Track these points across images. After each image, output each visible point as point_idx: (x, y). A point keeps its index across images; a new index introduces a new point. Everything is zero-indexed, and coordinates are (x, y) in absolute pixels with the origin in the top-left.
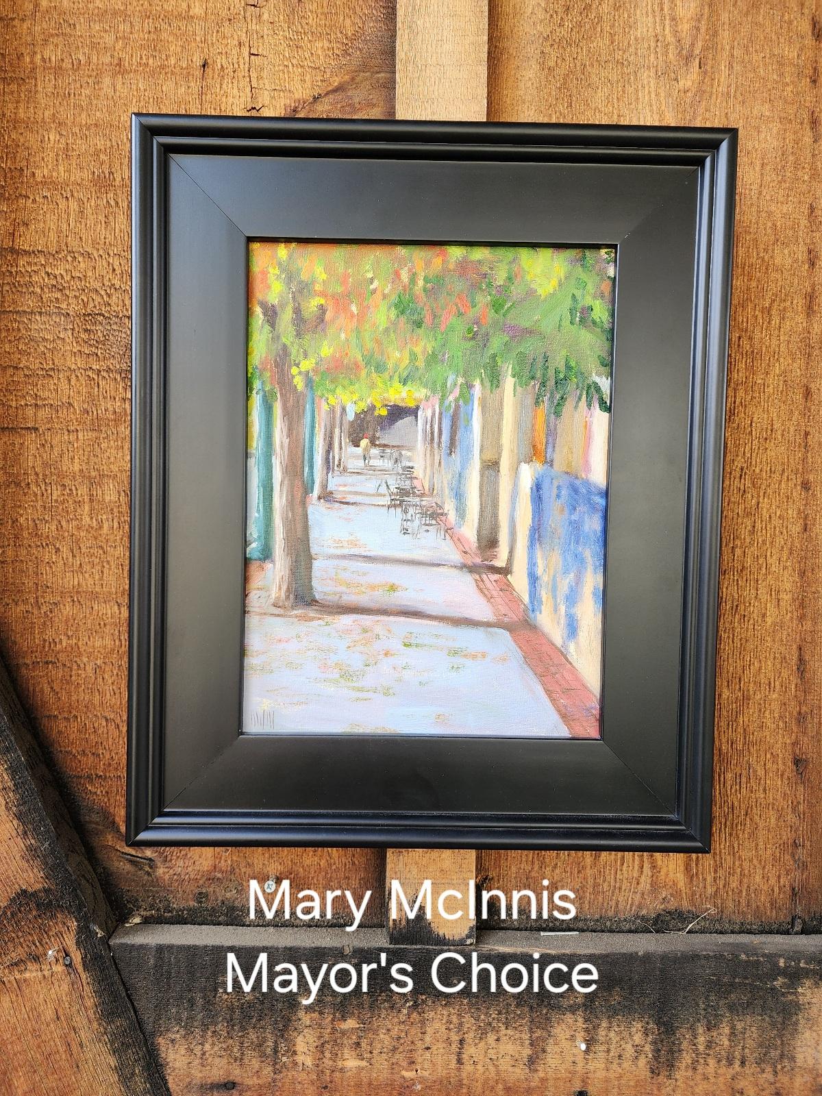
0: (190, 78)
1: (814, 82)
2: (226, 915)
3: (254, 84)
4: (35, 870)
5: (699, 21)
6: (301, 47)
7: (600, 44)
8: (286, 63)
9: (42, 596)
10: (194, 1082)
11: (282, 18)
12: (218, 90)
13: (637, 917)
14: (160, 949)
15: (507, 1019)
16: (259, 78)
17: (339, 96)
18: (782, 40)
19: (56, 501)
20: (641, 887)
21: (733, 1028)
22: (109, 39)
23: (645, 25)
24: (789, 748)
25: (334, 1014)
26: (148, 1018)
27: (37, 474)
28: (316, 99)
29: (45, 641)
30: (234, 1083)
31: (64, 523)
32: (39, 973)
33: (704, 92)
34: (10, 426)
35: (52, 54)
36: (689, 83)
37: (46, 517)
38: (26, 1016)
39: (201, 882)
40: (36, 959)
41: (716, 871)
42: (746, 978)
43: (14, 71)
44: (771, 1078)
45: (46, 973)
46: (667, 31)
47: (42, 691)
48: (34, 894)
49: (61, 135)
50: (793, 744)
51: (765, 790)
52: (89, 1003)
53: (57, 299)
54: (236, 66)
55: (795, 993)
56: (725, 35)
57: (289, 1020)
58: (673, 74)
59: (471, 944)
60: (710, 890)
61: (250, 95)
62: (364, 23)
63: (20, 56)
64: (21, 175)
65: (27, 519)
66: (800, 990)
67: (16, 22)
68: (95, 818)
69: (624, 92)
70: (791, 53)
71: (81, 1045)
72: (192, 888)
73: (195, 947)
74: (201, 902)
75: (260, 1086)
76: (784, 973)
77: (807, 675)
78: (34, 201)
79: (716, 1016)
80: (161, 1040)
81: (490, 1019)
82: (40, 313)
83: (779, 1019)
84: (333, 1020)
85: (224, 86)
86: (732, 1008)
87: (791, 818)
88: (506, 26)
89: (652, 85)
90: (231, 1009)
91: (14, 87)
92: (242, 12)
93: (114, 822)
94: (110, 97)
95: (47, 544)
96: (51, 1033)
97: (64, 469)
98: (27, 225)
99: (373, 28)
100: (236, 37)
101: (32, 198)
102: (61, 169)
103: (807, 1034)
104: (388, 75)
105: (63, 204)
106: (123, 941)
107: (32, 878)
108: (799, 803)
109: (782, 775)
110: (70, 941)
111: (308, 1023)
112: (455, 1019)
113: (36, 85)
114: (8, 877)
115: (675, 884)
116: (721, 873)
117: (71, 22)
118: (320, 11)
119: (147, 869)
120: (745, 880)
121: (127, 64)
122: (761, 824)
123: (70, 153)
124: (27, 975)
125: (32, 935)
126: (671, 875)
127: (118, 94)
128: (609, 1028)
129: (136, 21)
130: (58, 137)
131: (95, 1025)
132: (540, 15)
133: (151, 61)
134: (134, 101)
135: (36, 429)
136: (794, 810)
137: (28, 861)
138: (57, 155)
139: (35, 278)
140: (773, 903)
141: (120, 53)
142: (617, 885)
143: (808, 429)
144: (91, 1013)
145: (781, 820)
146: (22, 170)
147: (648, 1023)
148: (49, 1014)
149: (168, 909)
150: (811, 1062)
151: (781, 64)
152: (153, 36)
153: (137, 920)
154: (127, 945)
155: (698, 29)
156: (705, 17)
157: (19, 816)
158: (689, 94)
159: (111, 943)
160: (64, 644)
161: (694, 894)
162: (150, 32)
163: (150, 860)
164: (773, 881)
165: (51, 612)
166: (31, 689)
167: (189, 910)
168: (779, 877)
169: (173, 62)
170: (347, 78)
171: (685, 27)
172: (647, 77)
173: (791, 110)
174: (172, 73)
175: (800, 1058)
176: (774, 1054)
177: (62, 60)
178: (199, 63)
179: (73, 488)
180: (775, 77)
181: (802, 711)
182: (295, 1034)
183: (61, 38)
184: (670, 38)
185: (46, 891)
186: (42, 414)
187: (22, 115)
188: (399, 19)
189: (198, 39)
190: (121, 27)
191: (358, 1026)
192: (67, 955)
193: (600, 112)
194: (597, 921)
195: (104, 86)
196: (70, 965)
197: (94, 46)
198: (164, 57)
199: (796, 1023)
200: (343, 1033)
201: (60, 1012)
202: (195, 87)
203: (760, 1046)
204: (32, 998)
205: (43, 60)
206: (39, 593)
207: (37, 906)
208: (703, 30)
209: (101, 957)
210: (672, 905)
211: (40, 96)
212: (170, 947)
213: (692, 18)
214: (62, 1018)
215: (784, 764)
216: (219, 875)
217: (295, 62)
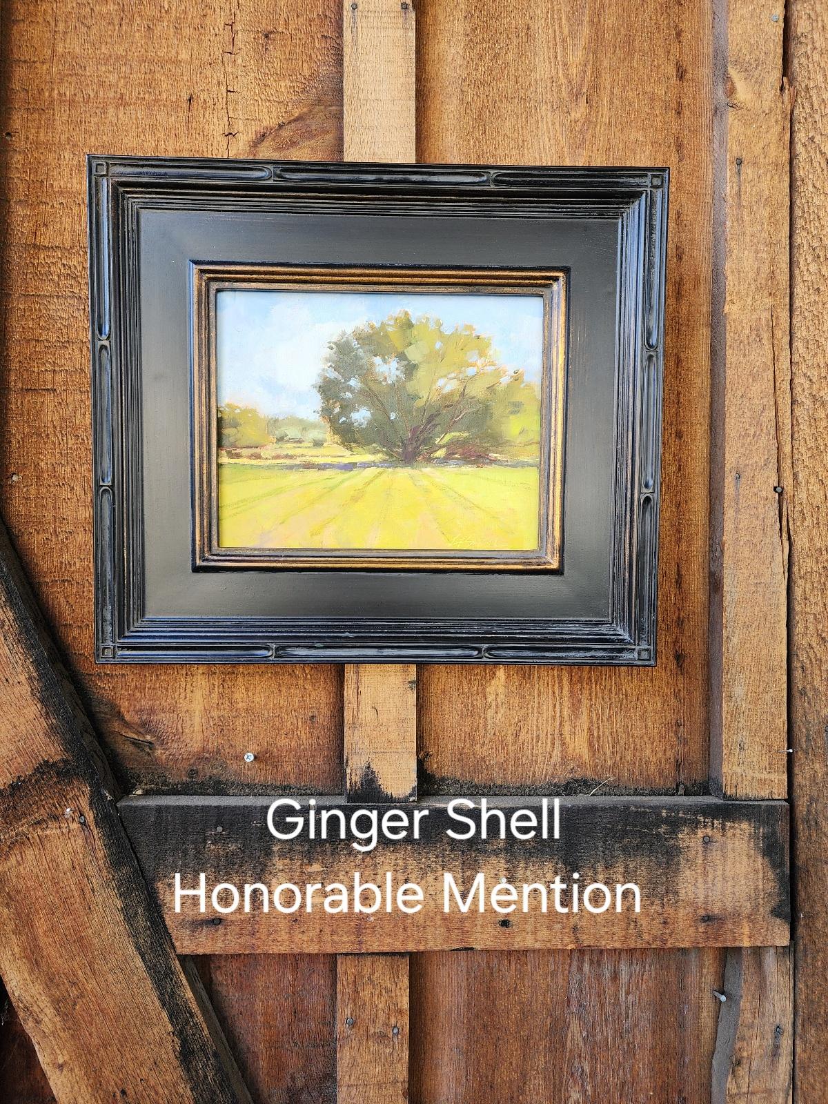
0: (179, 109)
1: (679, 113)
2: (213, 788)
3: (231, 115)
4: (56, 744)
5: (585, 66)
6: (268, 86)
7: (508, 85)
8: (256, 98)
9: (60, 527)
10: (187, 919)
11: (252, 62)
12: (201, 119)
13: (550, 784)
14: (159, 809)
15: (443, 861)
16: (235, 110)
17: (299, 125)
18: (652, 81)
19: (71, 449)
20: (552, 761)
21: (626, 867)
22: (112, 78)
23: (543, 69)
24: (671, 646)
25: (302, 860)
26: (149, 866)
27: (55, 427)
28: (281, 126)
29: (61, 563)
30: (220, 919)
31: (77, 467)
32: (58, 831)
33: (591, 122)
34: (33, 388)
35: (67, 90)
36: (578, 115)
37: (63, 462)
38: (47, 866)
39: (192, 761)
40: (55, 818)
41: (613, 747)
42: (636, 826)
43: (36, 104)
44: (659, 908)
45: (65, 830)
46: (560, 75)
47: (59, 603)
48: (54, 764)
49: (74, 154)
50: (675, 642)
51: (652, 680)
52: (100, 854)
53: (71, 285)
54: (216, 100)
55: (676, 838)
56: (607, 78)
57: (266, 866)
58: (565, 108)
59: (414, 801)
60: (609, 762)
61: (227, 123)
62: (318, 67)
63: (41, 91)
64: (42, 186)
65: (47, 463)
66: (680, 836)
67: (38, 65)
68: (104, 708)
69: (527, 122)
70: (660, 91)
71: (93, 890)
72: (185, 766)
73: (188, 807)
74: (192, 777)
75: (242, 921)
76: (666, 821)
77: (683, 586)
78: (53, 206)
79: (612, 857)
80: (159, 885)
81: (430, 862)
82: (58, 297)
83: (665, 860)
84: (301, 865)
85: (207, 116)
86: (625, 850)
87: (673, 702)
88: (431, 69)
89: (549, 117)
90: (218, 857)
91: (36, 116)
92: (220, 58)
93: (119, 712)
94: (114, 124)
95: (63, 484)
96: (68, 880)
97: (78, 422)
98: (47, 226)
99: (324, 70)
100: (216, 78)
101: (51, 204)
102: (75, 181)
103: (688, 873)
104: (339, 108)
105: (76, 210)
106: (128, 804)
107: (53, 751)
108: (679, 690)
109: (665, 668)
110: (84, 803)
111: (281, 868)
112: (400, 862)
113: (53, 115)
114: (33, 751)
115: (581, 757)
116: (617, 748)
117: (82, 65)
118: (282, 57)
119: (147, 750)
120: (638, 754)
121: (127, 98)
122: (650, 708)
123: (81, 169)
124: (48, 832)
125: (52, 799)
126: (577, 750)
127: (120, 122)
128: (526, 869)
129: (135, 64)
130: (72, 156)
131: (105, 873)
132: (460, 61)
133: (147, 96)
134: (134, 127)
135: (54, 390)
136: (676, 697)
137: (50, 737)
138: (71, 170)
139: (53, 268)
140: (661, 773)
141: (122, 89)
142: (534, 758)
143: (680, 389)
144: (101, 863)
145: (666, 704)
146: (42, 182)
147: (557, 864)
148: (67, 864)
149: (165, 783)
150: (692, 896)
151: (652, 100)
152: (149, 76)
153: (139, 792)
154: (131, 806)
155: (585, 72)
156: (591, 62)
157: (42, 701)
158: (578, 124)
159: (119, 805)
160: (78, 565)
161: (596, 765)
162: (146, 73)
163: (150, 743)
164: (660, 755)
165: (67, 539)
166: (50, 603)
167: (183, 784)
168: (665, 750)
169: (165, 97)
170: (305, 110)
171: (574, 71)
172: (544, 110)
173: (660, 136)
174: (164, 106)
175: (682, 892)
176: (661, 889)
177: (75, 95)
178: (186, 97)
179: (85, 438)
180: (647, 110)
181: (681, 616)
182: (271, 876)
183: (74, 78)
184: (563, 80)
185: (64, 761)
186: (60, 378)
187: (42, 138)
188: (345, 64)
189: (185, 79)
190: (123, 69)
191: (322, 869)
192: (82, 815)
193: (508, 137)
194: (518, 788)
195: (109, 115)
196: (84, 824)
197: (100, 84)
198: (157, 92)
199: (678, 864)
200: (310, 875)
201: (76, 864)
202: (182, 117)
203: (649, 882)
204: (52, 851)
205: (60, 95)
206: (57, 524)
207: (57, 774)
208: (589, 73)
209: (110, 815)
210: (578, 776)
211: (57, 123)
212: (168, 807)
213: (580, 63)
214: (77, 867)
215: (667, 659)
216: (207, 755)
217: (263, 97)
